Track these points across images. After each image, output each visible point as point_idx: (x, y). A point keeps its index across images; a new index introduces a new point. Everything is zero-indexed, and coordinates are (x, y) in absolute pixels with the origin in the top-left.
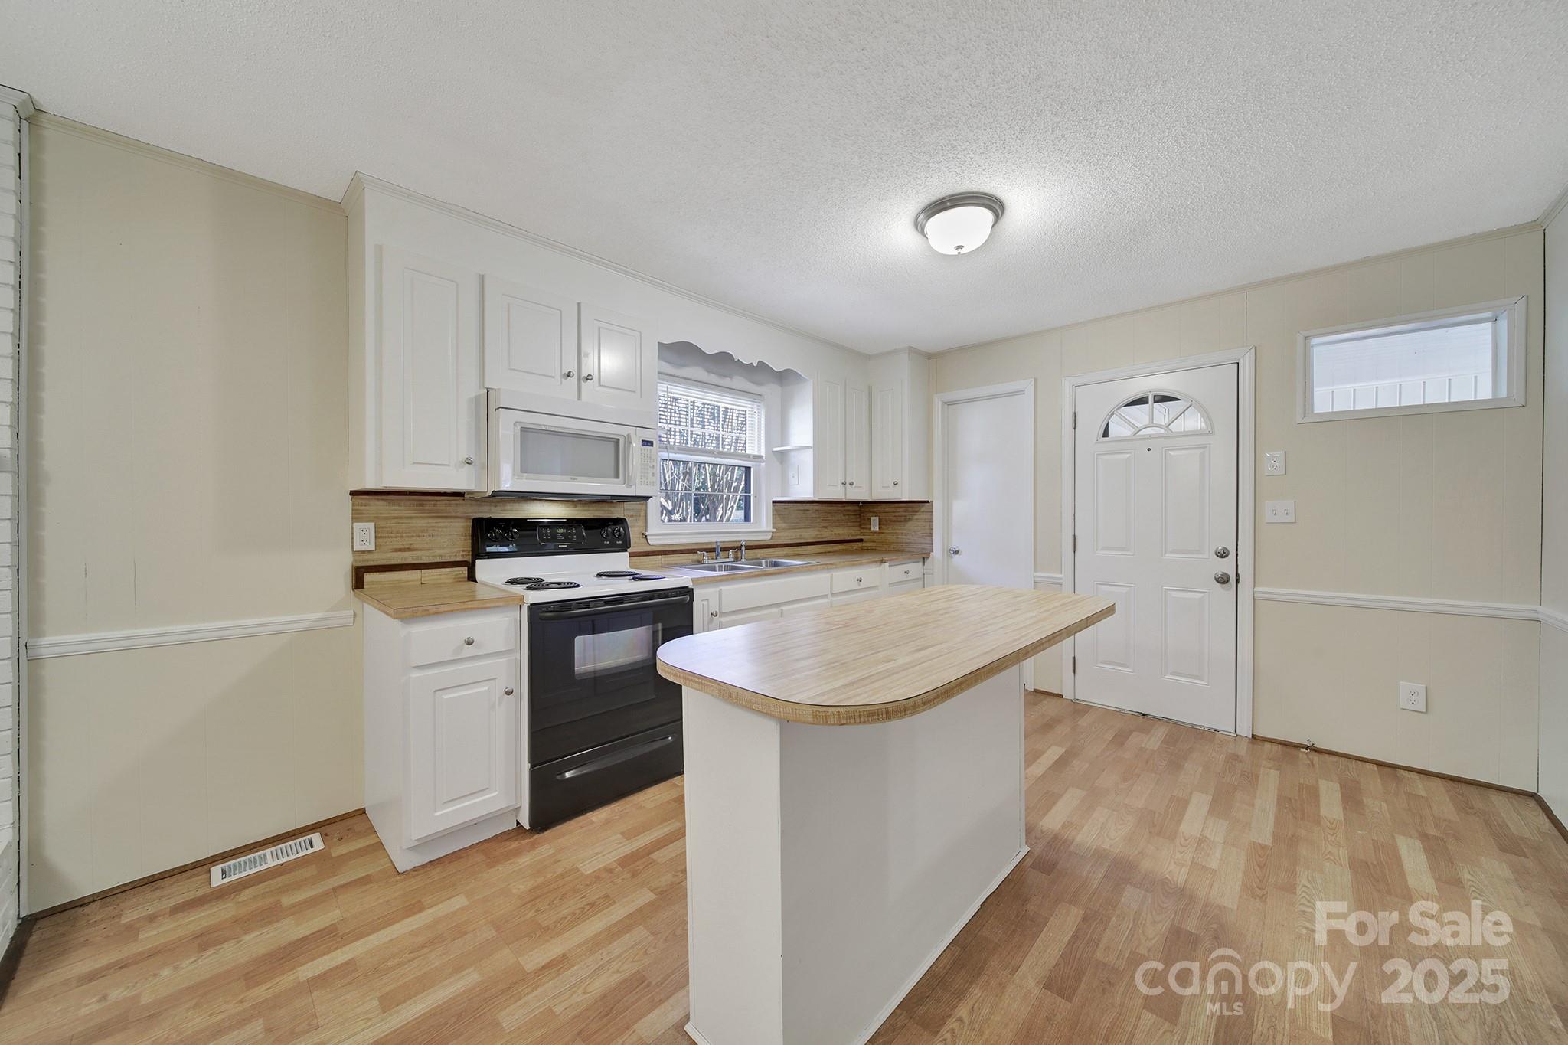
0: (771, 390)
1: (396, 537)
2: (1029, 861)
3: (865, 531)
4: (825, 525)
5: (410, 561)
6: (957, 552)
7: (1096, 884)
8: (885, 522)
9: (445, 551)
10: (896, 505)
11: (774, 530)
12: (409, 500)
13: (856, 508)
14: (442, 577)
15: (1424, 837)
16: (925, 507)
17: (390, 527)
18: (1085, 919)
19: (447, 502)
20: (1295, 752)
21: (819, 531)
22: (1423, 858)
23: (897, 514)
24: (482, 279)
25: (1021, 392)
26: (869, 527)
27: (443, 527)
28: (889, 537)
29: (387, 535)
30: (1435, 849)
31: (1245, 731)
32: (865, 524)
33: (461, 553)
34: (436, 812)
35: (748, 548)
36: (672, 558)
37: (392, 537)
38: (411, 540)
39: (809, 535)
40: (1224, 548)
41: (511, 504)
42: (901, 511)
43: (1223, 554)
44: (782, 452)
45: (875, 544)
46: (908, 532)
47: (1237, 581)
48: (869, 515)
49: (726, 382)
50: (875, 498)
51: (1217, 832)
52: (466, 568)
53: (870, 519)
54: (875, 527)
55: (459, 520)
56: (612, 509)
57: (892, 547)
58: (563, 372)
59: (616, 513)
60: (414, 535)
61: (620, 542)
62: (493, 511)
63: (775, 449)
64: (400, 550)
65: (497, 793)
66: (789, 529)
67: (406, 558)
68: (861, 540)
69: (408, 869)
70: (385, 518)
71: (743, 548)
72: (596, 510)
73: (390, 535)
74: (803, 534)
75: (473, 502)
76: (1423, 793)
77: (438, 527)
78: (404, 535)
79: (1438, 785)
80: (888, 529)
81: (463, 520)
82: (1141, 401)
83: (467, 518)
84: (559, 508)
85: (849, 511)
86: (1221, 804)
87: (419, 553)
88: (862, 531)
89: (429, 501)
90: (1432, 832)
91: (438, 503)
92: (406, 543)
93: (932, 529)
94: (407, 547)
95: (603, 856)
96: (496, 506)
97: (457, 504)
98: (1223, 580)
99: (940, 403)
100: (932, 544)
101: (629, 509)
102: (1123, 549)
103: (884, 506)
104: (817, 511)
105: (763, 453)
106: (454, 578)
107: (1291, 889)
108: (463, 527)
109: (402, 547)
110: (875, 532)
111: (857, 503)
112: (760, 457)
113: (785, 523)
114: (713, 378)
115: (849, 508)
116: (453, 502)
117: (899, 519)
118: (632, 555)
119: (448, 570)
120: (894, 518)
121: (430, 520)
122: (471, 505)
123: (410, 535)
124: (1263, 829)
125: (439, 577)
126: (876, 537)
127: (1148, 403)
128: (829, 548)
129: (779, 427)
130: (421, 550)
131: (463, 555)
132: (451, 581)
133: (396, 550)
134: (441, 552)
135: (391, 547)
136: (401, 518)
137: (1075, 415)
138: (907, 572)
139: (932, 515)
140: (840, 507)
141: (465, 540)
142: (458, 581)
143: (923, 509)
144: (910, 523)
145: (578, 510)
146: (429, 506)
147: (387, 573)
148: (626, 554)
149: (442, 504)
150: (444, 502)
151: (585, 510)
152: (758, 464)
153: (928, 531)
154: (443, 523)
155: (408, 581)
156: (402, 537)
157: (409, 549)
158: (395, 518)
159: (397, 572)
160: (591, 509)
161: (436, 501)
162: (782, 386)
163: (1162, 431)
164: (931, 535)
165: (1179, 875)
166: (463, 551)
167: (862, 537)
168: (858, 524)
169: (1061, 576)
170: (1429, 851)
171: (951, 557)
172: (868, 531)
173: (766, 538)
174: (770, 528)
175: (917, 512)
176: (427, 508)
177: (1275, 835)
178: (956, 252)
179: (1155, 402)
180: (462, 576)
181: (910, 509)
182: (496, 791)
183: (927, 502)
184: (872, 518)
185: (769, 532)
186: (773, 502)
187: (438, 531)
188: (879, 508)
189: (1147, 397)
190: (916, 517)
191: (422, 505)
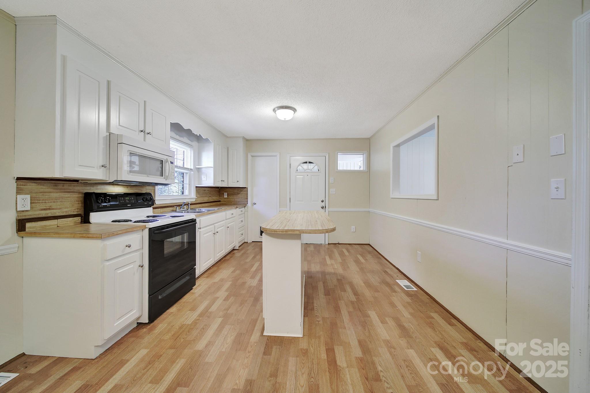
0: (195, 144)
1: (42, 203)
2: (307, 277)
3: (221, 198)
4: (210, 195)
5: (50, 215)
6: (255, 204)
7: (321, 277)
8: (230, 195)
9: (69, 209)
10: (234, 189)
11: (197, 197)
12: (52, 183)
13: (218, 189)
14: (68, 222)
15: (360, 254)
16: (245, 189)
17: (39, 197)
18: (323, 283)
19: (70, 184)
20: (336, 245)
21: (209, 198)
22: (361, 257)
23: (234, 192)
24: (109, 83)
25: (276, 156)
26: (223, 196)
27: (67, 197)
28: (231, 199)
29: (37, 202)
30: (362, 255)
31: (327, 243)
32: (222, 195)
33: (77, 210)
34: (114, 324)
35: (191, 204)
36: (164, 210)
37: (39, 203)
38: (50, 204)
39: (206, 199)
40: (323, 200)
41: (100, 186)
42: (236, 191)
43: (322, 201)
44: (198, 168)
45: (225, 202)
46: (239, 198)
47: (325, 208)
48: (223, 192)
49: (181, 139)
50: (230, 186)
51: (333, 262)
52: (80, 217)
53: (224, 194)
54: (226, 196)
55: (75, 194)
56: (142, 189)
57: (232, 203)
58: (140, 130)
59: (144, 190)
60: (52, 201)
61: (146, 203)
62: (92, 189)
63: (197, 167)
64: (45, 209)
65: (136, 310)
66: (200, 197)
67: (47, 214)
68: (220, 201)
69: (97, 356)
70: (37, 193)
71: (189, 204)
72: (136, 189)
73: (39, 202)
74: (204, 199)
75: (82, 185)
76: (356, 247)
77: (65, 197)
78: (47, 201)
79: (358, 246)
80: (230, 197)
81: (77, 194)
82: (306, 163)
83: (79, 193)
84: (122, 188)
85: (216, 190)
86: (331, 257)
87: (55, 211)
88: (220, 198)
89: (60, 184)
90: (360, 253)
91: (65, 185)
92: (48, 205)
93: (248, 197)
94: (48, 208)
95: (190, 318)
96: (93, 187)
97: (74, 186)
98: (322, 208)
99: (250, 156)
100: (248, 201)
101: (148, 189)
102: (302, 201)
103: (229, 189)
104: (208, 190)
105: (192, 168)
106: (75, 223)
107: (348, 267)
108: (77, 197)
109: (45, 208)
110: (226, 198)
111: (219, 187)
112: (191, 169)
113: (199, 195)
114: (177, 137)
115: (217, 189)
116: (72, 184)
117: (235, 193)
118: (154, 208)
119: (71, 219)
120: (233, 193)
121: (60, 194)
122: (81, 186)
123: (49, 201)
124: (339, 260)
125: (66, 223)
126: (226, 200)
127: (307, 163)
128: (212, 204)
129: (198, 158)
130: (56, 209)
131: (77, 211)
132: (72, 224)
133: (42, 210)
134: (66, 210)
135: (39, 208)
136: (45, 192)
137: (290, 164)
138: (242, 211)
139: (248, 192)
140: (214, 189)
141: (78, 204)
142: (76, 223)
143: (244, 190)
144: (239, 195)
145: (129, 189)
146: (60, 186)
147: (39, 222)
148: (151, 208)
149: (67, 186)
150: (68, 185)
151: (131, 189)
152: (190, 172)
153: (246, 197)
154: (67, 195)
155: (50, 226)
156: (45, 202)
157: (49, 209)
158: (41, 192)
159: (44, 221)
160: (134, 189)
161: (64, 184)
162: (198, 143)
163: (310, 171)
164: (247, 198)
165: (333, 271)
166: (77, 209)
167: (220, 200)
168: (219, 195)
169: (286, 209)
170: (362, 256)
171: (253, 206)
172: (223, 198)
173: (193, 201)
174: (195, 197)
175: (242, 191)
176: (59, 187)
177: (342, 260)
178: (284, 120)
179: (309, 163)
180: (78, 221)
181: (239, 190)
182: (135, 310)
183: (246, 188)
184: (225, 193)
185: (195, 198)
186: (196, 187)
187: (65, 199)
188: (227, 190)
189: (307, 162)
190: (241, 193)
191: (55, 186)
